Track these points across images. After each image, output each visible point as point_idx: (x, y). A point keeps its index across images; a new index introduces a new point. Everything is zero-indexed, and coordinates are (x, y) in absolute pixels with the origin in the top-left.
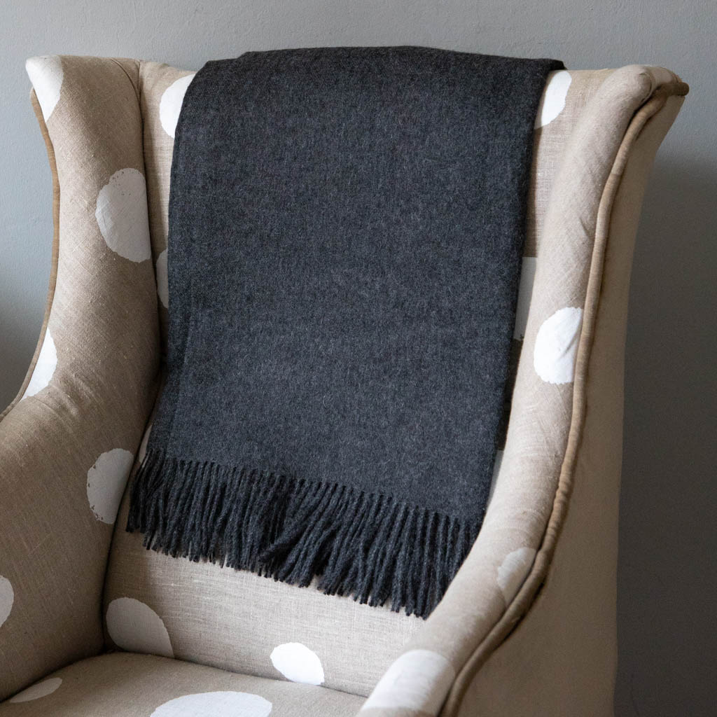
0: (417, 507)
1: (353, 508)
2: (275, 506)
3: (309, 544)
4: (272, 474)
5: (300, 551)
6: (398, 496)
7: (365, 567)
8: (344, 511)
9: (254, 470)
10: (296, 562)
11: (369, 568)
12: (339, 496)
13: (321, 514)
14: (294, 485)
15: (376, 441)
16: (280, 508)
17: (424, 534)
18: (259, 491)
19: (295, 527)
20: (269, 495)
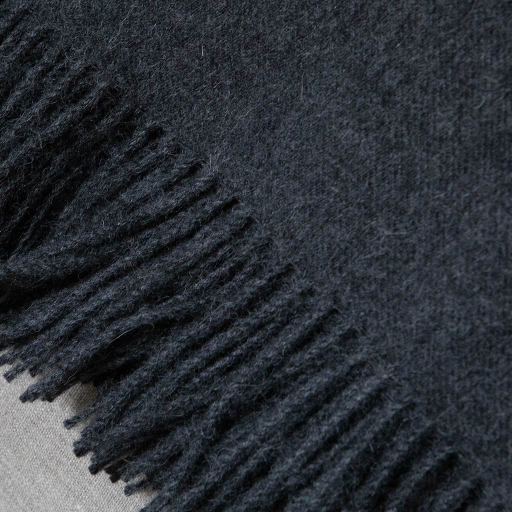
0: (412, 406)
1: (248, 290)
2: (58, 159)
3: (94, 314)
4: (88, 70)
5: (66, 312)
6: (375, 342)
7: (201, 463)
8: (221, 281)
9: (49, 31)
10: (43, 331)
11: (210, 477)
12: (226, 236)
13: (161, 251)
14: (133, 128)
15: (395, 156)
16: (68, 170)
17: (393, 482)
18: (36, 95)
19: (81, 250)
20: (57, 123)
